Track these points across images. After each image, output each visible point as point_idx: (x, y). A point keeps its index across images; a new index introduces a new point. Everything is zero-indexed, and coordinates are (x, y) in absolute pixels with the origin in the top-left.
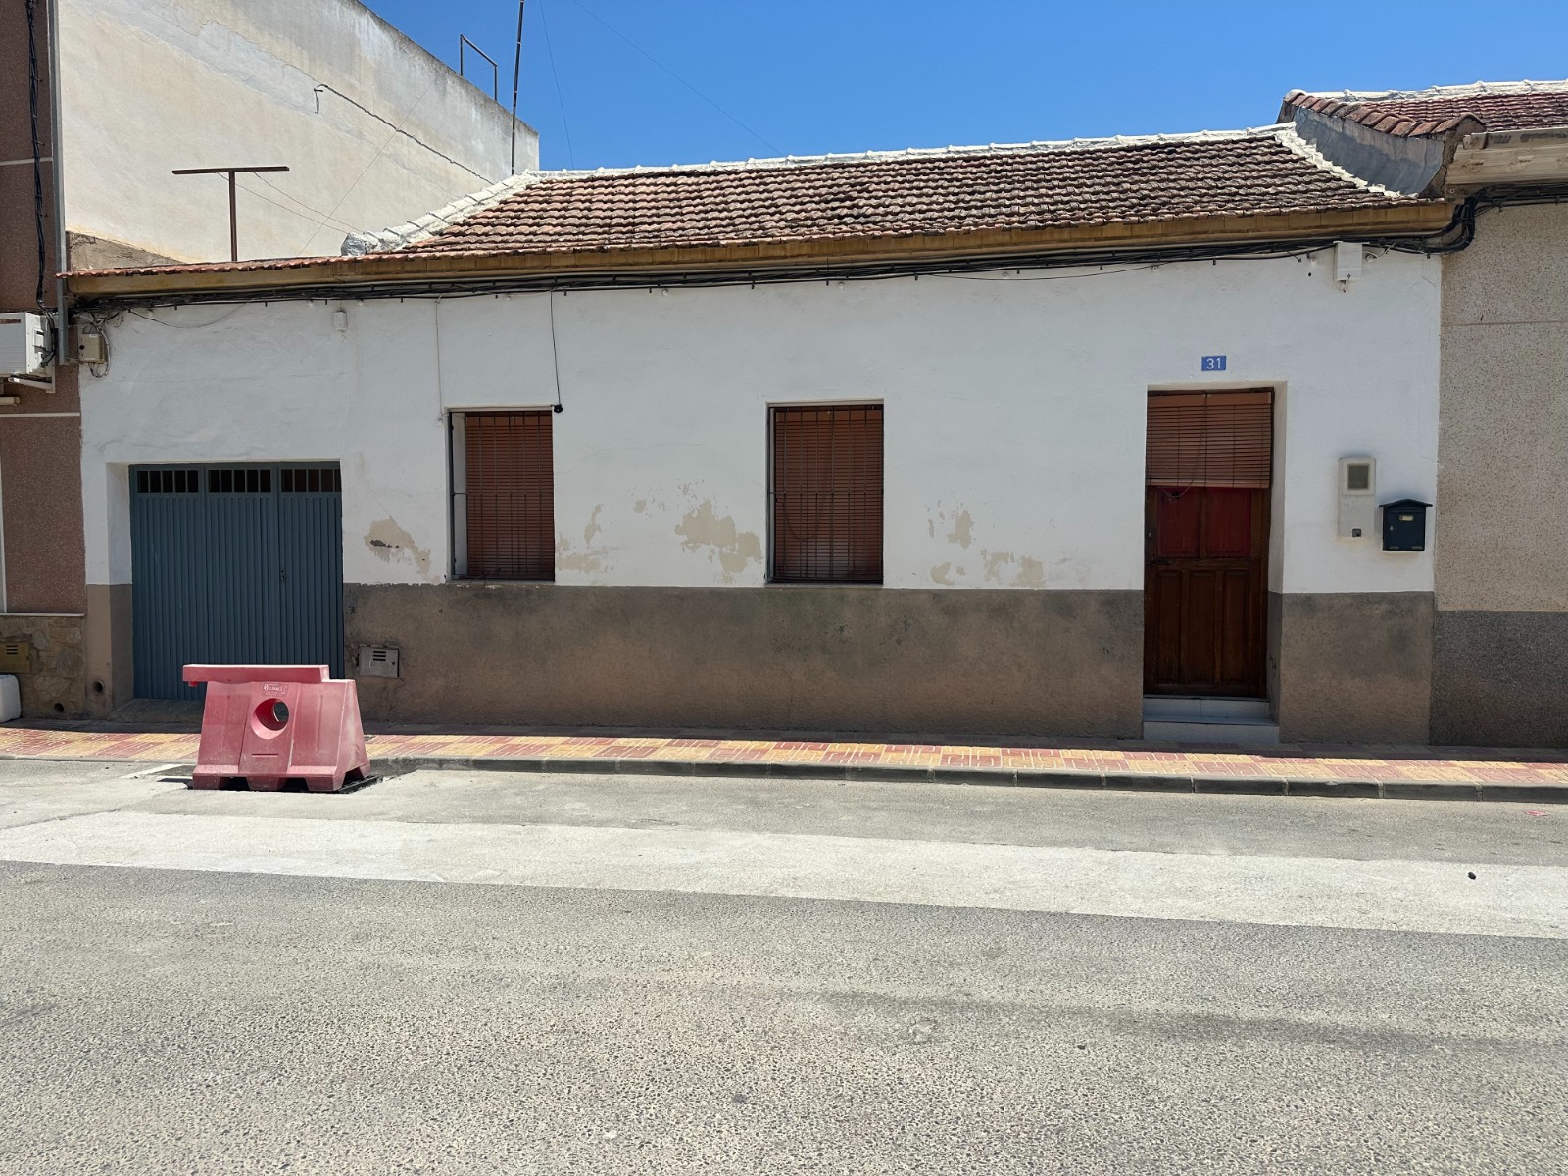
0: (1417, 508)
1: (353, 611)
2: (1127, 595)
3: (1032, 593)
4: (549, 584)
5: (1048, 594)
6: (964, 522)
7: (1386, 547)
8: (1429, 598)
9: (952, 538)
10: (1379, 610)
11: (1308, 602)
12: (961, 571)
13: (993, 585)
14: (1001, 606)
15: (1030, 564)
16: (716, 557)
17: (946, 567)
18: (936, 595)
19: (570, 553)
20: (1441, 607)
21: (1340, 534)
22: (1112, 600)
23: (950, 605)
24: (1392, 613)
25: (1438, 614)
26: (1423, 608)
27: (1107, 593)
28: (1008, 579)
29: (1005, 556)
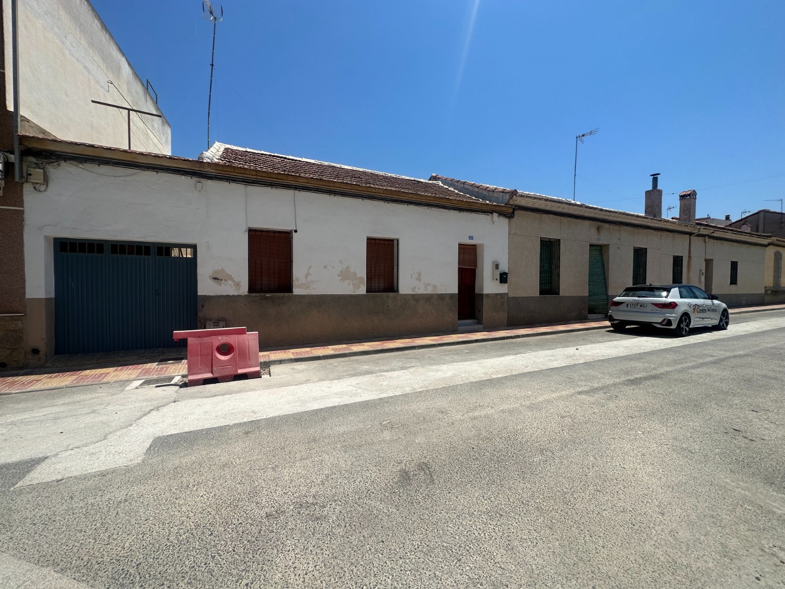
0: (506, 274)
1: (203, 306)
2: (455, 294)
3: (435, 294)
4: (291, 294)
5: (439, 294)
6: (420, 275)
7: (501, 283)
8: (507, 294)
9: (416, 279)
10: (499, 297)
11: (488, 295)
12: (419, 289)
13: (426, 292)
14: (428, 298)
15: (435, 287)
16: (351, 285)
17: (415, 287)
18: (413, 295)
19: (299, 283)
20: (509, 296)
21: (493, 279)
22: (452, 296)
23: (416, 298)
24: (501, 298)
25: (508, 297)
26: (506, 296)
27: (451, 294)
28: (429, 291)
29: (428, 284)
